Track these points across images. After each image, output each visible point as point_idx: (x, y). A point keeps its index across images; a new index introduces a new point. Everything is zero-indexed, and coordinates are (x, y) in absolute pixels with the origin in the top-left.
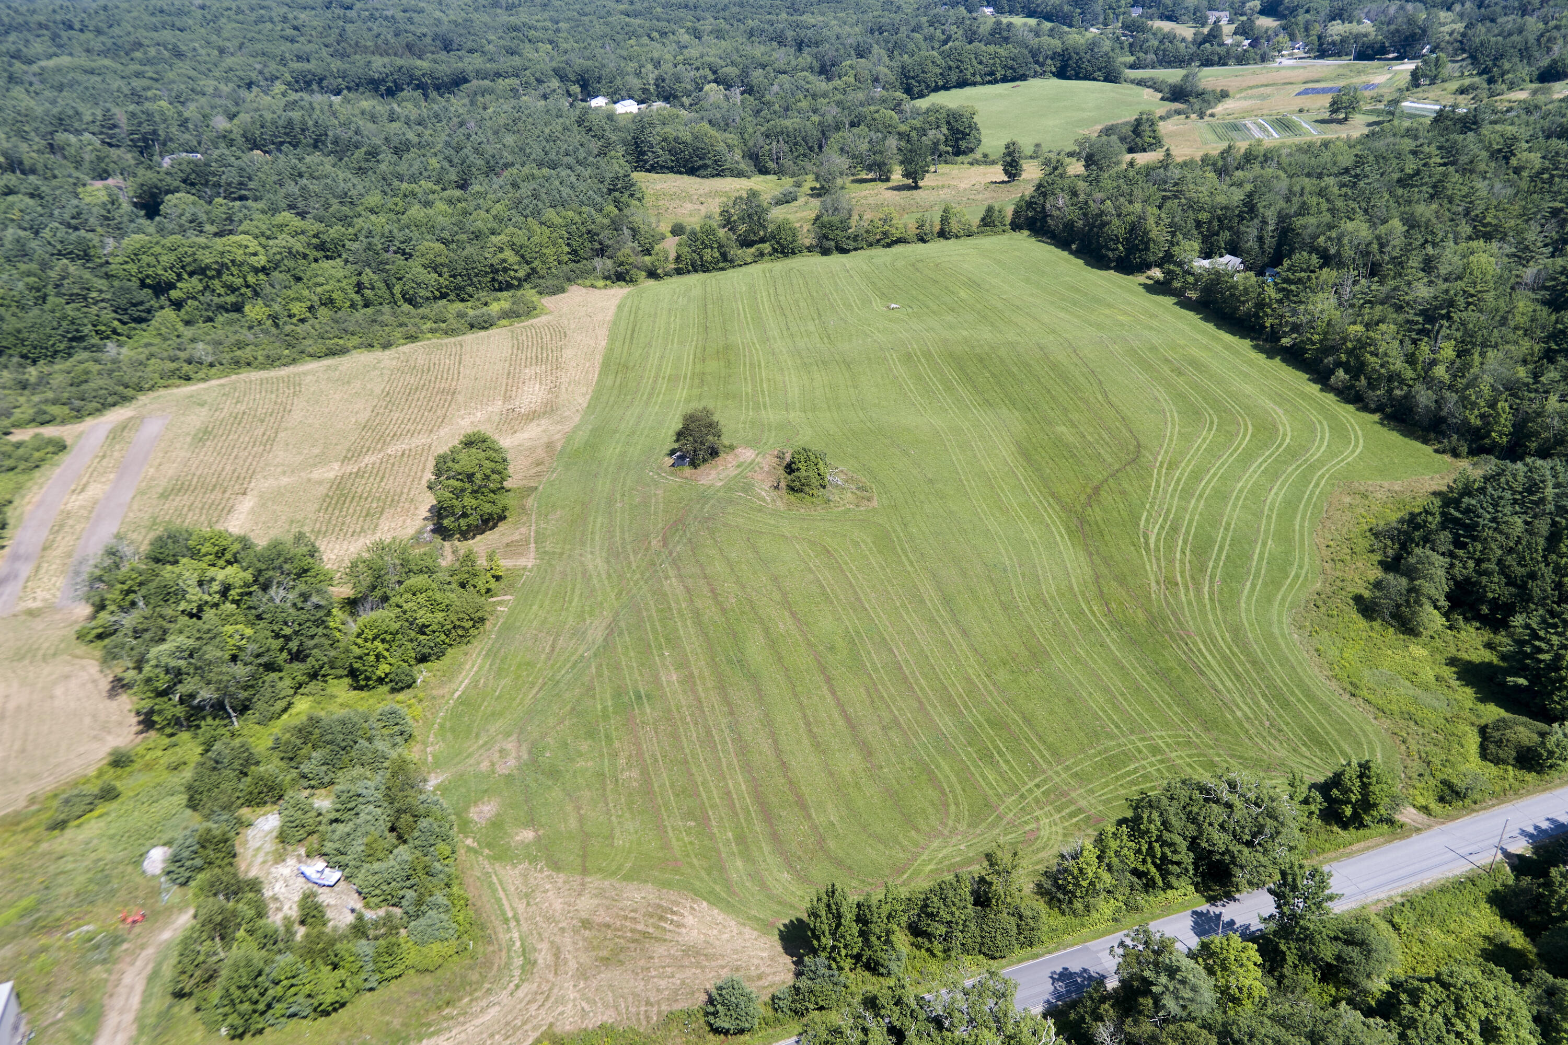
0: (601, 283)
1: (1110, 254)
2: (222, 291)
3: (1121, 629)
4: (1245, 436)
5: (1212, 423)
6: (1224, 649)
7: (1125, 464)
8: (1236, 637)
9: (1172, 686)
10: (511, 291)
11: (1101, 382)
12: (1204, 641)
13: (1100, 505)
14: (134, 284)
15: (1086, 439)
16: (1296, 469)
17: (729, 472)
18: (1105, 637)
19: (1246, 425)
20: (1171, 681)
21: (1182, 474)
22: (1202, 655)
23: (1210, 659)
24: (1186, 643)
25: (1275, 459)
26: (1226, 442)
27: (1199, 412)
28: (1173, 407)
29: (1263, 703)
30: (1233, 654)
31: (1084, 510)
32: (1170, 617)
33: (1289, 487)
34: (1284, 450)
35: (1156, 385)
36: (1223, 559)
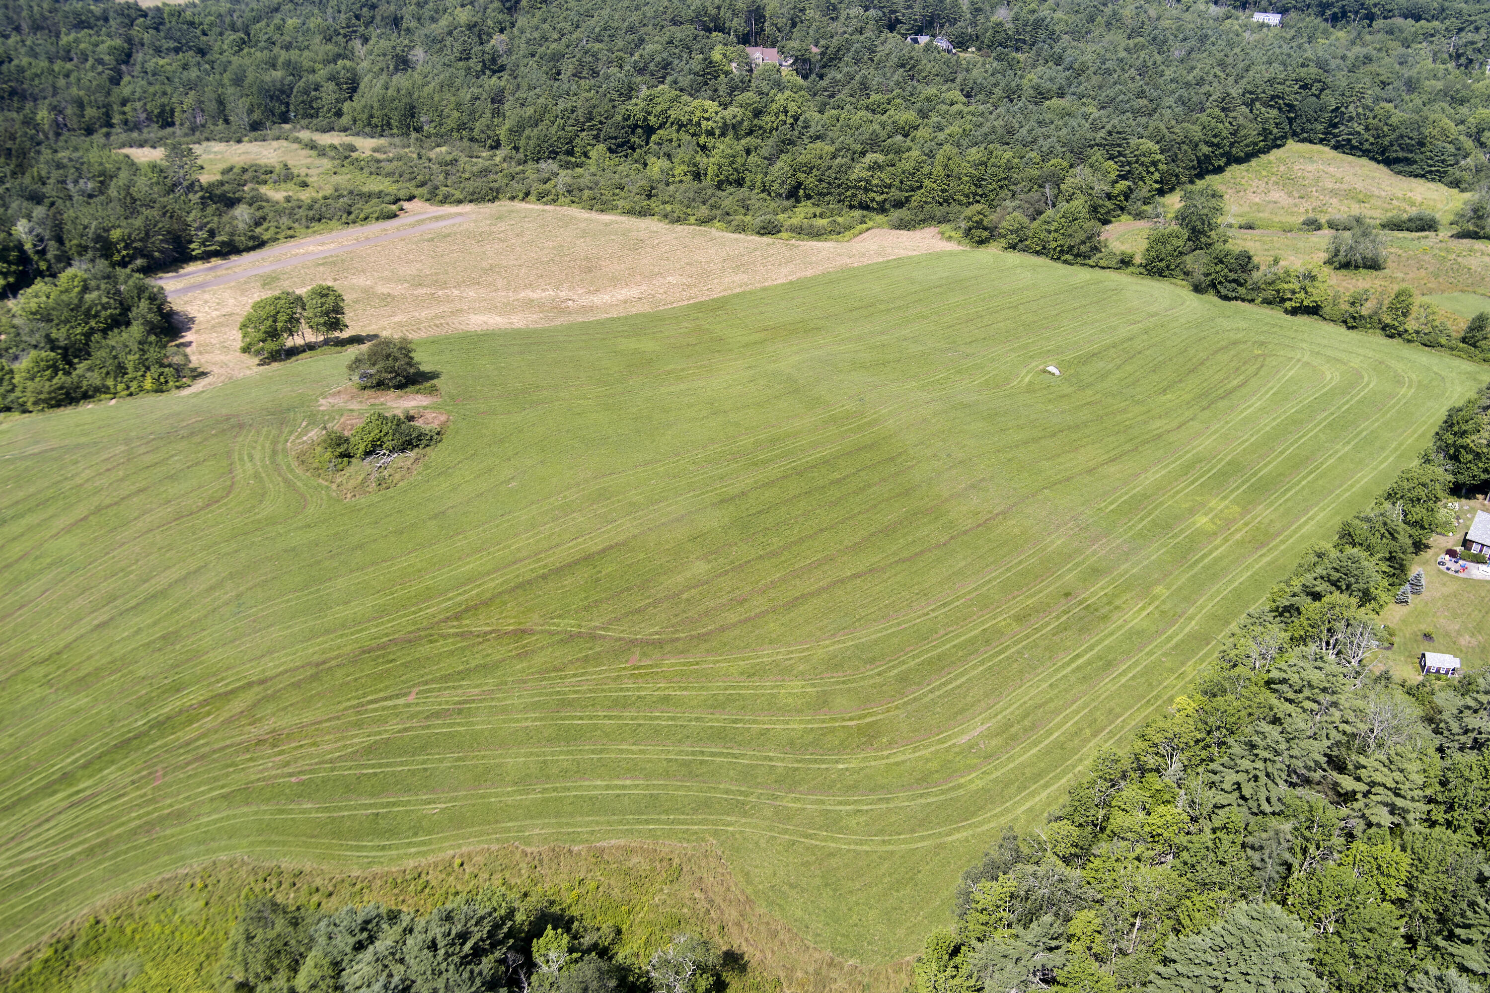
3: (151, 727)
4: (824, 721)
5: (844, 682)
6: (134, 815)
7: (621, 639)
8: (162, 820)
9: (36, 793)
10: (865, 212)
11: (908, 560)
12: (145, 795)
13: (473, 645)
14: (628, 123)
15: (681, 592)
16: (727, 792)
17: (354, 405)
18: (131, 719)
19: (871, 714)
20: (49, 789)
21: (621, 690)
22: (114, 799)
23: (105, 807)
24: (133, 782)
25: (751, 766)
26: (779, 709)
27: (878, 663)
28: (873, 637)
29: (18, 869)
30: (123, 824)
31: (445, 637)
32: (189, 757)
33: (651, 795)
34: (797, 769)
35: (952, 606)
36: (365, 771)
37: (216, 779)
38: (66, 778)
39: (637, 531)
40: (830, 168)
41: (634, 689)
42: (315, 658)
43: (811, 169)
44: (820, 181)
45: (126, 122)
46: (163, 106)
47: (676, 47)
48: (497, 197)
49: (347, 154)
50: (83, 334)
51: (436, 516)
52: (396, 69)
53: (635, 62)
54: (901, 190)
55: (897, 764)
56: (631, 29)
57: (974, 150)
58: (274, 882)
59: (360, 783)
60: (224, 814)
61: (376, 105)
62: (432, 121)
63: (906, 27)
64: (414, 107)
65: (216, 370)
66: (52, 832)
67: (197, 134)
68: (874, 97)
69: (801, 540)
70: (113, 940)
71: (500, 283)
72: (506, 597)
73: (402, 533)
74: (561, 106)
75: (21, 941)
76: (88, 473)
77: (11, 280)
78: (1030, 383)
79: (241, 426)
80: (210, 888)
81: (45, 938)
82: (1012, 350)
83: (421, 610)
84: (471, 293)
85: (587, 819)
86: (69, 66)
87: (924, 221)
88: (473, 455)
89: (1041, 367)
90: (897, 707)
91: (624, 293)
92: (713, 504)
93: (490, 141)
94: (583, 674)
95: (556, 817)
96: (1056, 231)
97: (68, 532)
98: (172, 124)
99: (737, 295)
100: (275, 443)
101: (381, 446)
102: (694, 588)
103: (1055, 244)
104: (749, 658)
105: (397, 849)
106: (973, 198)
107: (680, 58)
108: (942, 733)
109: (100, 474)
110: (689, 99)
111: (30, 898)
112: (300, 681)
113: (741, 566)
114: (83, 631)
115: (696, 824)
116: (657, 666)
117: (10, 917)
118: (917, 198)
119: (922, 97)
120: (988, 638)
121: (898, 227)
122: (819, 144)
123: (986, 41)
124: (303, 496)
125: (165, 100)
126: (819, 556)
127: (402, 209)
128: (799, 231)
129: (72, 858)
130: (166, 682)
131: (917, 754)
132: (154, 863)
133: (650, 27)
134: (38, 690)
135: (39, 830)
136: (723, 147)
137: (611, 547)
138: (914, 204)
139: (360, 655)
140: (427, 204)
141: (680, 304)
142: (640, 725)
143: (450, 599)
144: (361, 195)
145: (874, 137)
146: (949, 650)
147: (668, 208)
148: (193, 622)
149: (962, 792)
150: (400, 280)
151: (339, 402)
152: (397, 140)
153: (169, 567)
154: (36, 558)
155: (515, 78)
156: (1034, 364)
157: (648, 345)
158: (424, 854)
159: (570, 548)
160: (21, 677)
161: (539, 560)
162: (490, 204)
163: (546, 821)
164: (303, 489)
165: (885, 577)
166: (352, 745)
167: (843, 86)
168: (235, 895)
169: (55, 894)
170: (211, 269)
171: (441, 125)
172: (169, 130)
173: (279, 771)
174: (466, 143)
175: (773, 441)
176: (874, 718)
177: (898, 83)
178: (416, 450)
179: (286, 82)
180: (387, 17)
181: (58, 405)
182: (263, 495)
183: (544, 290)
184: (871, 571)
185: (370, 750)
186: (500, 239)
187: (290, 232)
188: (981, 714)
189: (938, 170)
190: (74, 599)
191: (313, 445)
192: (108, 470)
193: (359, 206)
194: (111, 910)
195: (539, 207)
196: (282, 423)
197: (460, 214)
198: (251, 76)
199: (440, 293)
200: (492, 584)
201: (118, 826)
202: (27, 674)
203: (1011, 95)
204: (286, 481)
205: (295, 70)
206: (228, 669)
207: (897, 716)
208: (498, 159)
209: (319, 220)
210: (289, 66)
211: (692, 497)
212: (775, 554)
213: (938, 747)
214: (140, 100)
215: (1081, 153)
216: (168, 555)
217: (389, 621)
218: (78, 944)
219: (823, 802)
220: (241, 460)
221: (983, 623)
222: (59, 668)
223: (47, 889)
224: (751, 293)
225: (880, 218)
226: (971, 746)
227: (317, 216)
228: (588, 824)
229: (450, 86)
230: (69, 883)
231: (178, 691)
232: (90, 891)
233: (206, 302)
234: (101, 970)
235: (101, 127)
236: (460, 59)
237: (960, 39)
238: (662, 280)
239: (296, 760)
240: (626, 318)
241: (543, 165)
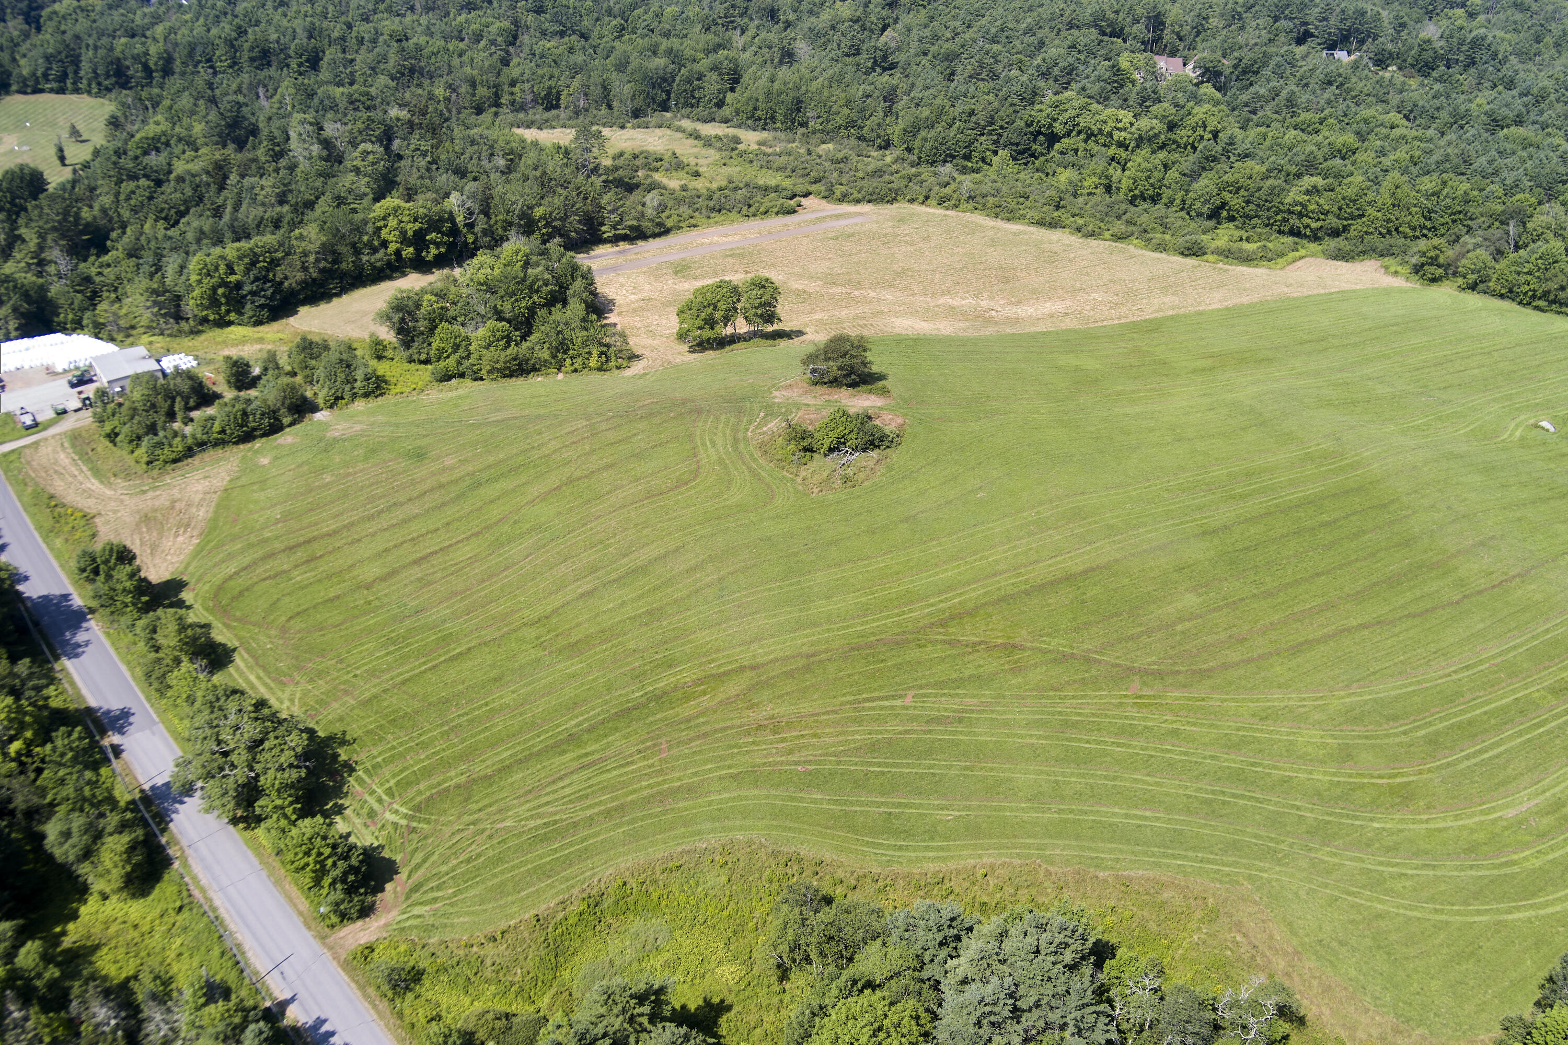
3: (649, 700)
4: (1350, 776)
5: (1367, 737)
6: (644, 783)
7: (1117, 665)
8: (674, 792)
9: (546, 749)
10: (1296, 239)
11: (1419, 615)
12: (652, 765)
13: (964, 654)
14: (1031, 129)
15: (1175, 623)
16: (1256, 836)
17: (808, 400)
18: (627, 690)
19: (1402, 775)
20: (557, 747)
21: (1126, 717)
22: (622, 766)
23: (615, 773)
24: (640, 752)
25: (1278, 813)
26: (1299, 757)
27: (1402, 722)
28: (1393, 693)
29: (539, 822)
30: (635, 791)
31: (934, 643)
32: (692, 734)
33: (1175, 830)
34: (1329, 822)
35: (1475, 670)
36: (872, 769)
37: (722, 758)
38: (573, 739)
39: (1118, 556)
40: (1259, 189)
41: (1140, 719)
42: (805, 649)
43: (1239, 189)
44: (1248, 202)
45: (513, 103)
46: (550, 88)
47: (1079, 52)
48: (895, 199)
49: (733, 146)
50: (527, 308)
51: (906, 520)
52: (781, 62)
53: (1039, 66)
54: (1338, 217)
55: (1439, 830)
56: (1029, 31)
57: (1426, 179)
58: (795, 867)
59: (868, 779)
60: (736, 794)
61: (761, 98)
62: (819, 117)
63: (1319, 41)
64: (801, 102)
65: (647, 353)
66: (567, 791)
67: (581, 117)
68: (1304, 116)
69: (1297, 583)
70: (640, 903)
71: (916, 288)
72: (990, 609)
73: (873, 533)
74: (960, 107)
75: (553, 891)
76: (554, 445)
77: (443, 250)
78: (1522, 438)
79: (699, 411)
80: (730, 865)
81: (575, 891)
82: (1494, 400)
83: (904, 613)
84: (888, 295)
85: (1109, 846)
86: (462, 45)
87: (1364, 253)
88: (934, 461)
89: (1532, 421)
90: (1429, 771)
91: (1048, 307)
92: (1196, 536)
93: (879, 141)
94: (1083, 697)
95: (1076, 839)
96: (1529, 273)
97: (544, 500)
98: (557, 107)
99: (1172, 318)
100: (735, 431)
101: (844, 443)
102: (1189, 620)
103: (1527, 288)
104: (1258, 700)
105: (915, 851)
106: (1420, 232)
107: (1086, 63)
108: (1484, 803)
109: (567, 446)
110: (1100, 107)
111: (556, 850)
112: (792, 671)
113: (1235, 603)
114: (568, 598)
115: (1226, 865)
116: (1160, 697)
117: (540, 867)
118: (1357, 227)
119: (1358, 118)
120: (1523, 708)
121: (1335, 257)
122: (1250, 163)
123: (1409, 60)
124: (768, 486)
125: (552, 83)
126: (1319, 601)
127: (800, 205)
128: (1227, 254)
129: (591, 818)
130: (657, 656)
131: (1460, 823)
132: (672, 833)
133: (1047, 29)
134: (532, 651)
135: (555, 787)
136: (1141, 159)
137: (1093, 569)
138: (1353, 233)
139: (849, 651)
140: (824, 202)
141: (1110, 322)
142: (1152, 756)
143: (932, 605)
144: (758, 187)
145: (1311, 158)
146: (1479, 715)
147: (1080, 221)
148: (676, 601)
149: (1516, 869)
150: (812, 277)
151: (794, 395)
152: (782, 135)
153: (647, 544)
154: (515, 522)
155: (907, 76)
156: (1522, 417)
157: (1090, 363)
158: (944, 859)
159: (1050, 566)
160: (514, 636)
161: (1019, 575)
162: (889, 206)
163: (1067, 842)
164: (768, 480)
165: (1397, 630)
166: (854, 741)
167: (1267, 102)
168: (757, 876)
169: (579, 850)
170: (620, 252)
171: (828, 121)
172: (554, 112)
173: (783, 758)
174: (853, 142)
175: (1249, 474)
176: (1405, 779)
177: (1329, 102)
178: (877, 451)
179: (669, 70)
180: (764, 9)
181: (511, 376)
182: (730, 481)
183: (963, 298)
184: (1378, 623)
185: (874, 748)
186: (906, 242)
187: (692, 221)
188: (1525, 788)
189: (1385, 198)
190: (556, 565)
191: (773, 437)
192: (574, 443)
193: (758, 198)
194: (636, 874)
195: (940, 211)
196: (740, 411)
197: (860, 214)
198: (635, 62)
199: (856, 293)
200: (974, 594)
201: (631, 793)
202: (519, 633)
203: (1459, 120)
204: (750, 469)
205: (675, 57)
206: (717, 651)
207: (1431, 779)
208: (888, 159)
209: (720, 211)
210: (670, 53)
211: (1173, 525)
212: (1269, 594)
213: (1483, 818)
214: (528, 81)
215: (1550, 188)
216: (644, 532)
217: (873, 621)
218: (608, 902)
219: (1362, 860)
220: (704, 444)
221: (1514, 691)
222: (549, 631)
223: (571, 844)
224: (1185, 316)
225: (1313, 247)
226: (1520, 822)
227: (717, 207)
228: (1111, 851)
229: (839, 82)
230: (591, 841)
231: (670, 666)
232: (612, 852)
233: (622, 285)
234: (632, 930)
235: (490, 106)
236: (848, 55)
237: (1380, 57)
238: (1086, 296)
239: (800, 749)
240: (1057, 333)
241: (940, 169)
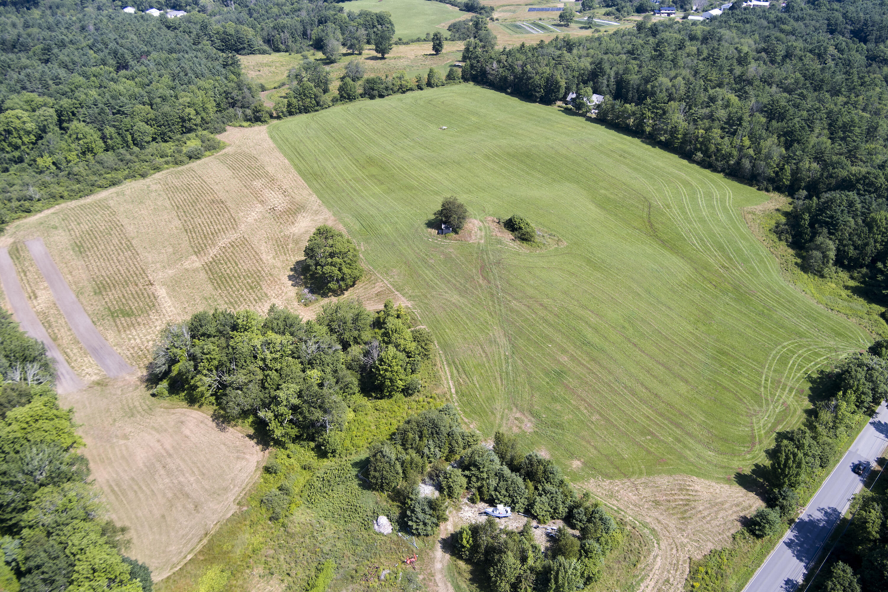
0: (245, 124)
1: (537, 95)
2: (8, 149)
40: (159, 116)
225: (204, 133)
